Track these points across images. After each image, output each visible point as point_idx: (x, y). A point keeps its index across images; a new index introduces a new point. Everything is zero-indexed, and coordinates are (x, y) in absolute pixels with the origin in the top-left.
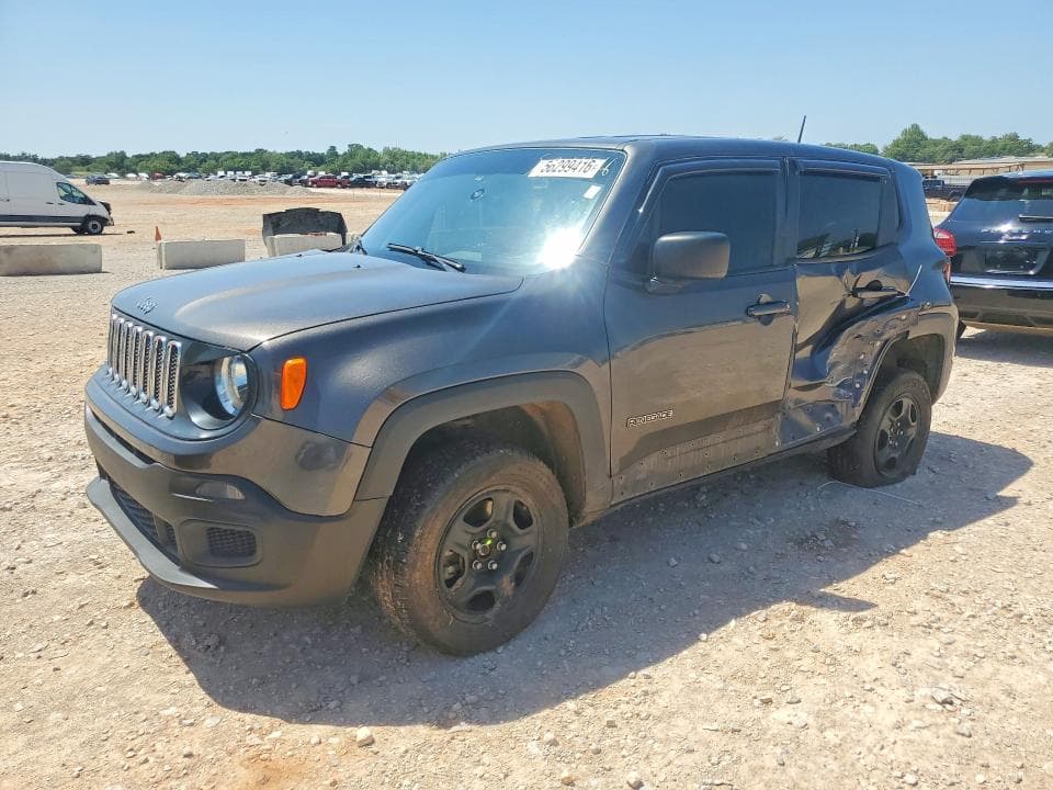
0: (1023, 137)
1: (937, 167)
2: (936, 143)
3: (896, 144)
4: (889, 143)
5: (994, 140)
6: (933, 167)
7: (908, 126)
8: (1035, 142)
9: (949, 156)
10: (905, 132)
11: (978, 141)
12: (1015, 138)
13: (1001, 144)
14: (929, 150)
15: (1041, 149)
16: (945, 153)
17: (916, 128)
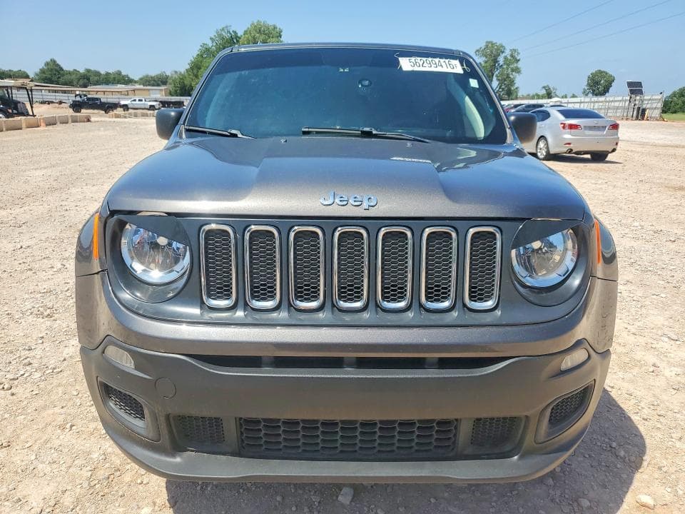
0: (124, 73)
1: (78, 89)
2: (69, 73)
3: (42, 71)
4: (38, 71)
5: (108, 74)
6: (75, 89)
7: (49, 60)
8: (132, 77)
9: (81, 82)
10: (47, 64)
11: (97, 74)
12: (119, 73)
13: (112, 76)
14: (67, 77)
15: (136, 82)
16: (79, 80)
17: (54, 61)
